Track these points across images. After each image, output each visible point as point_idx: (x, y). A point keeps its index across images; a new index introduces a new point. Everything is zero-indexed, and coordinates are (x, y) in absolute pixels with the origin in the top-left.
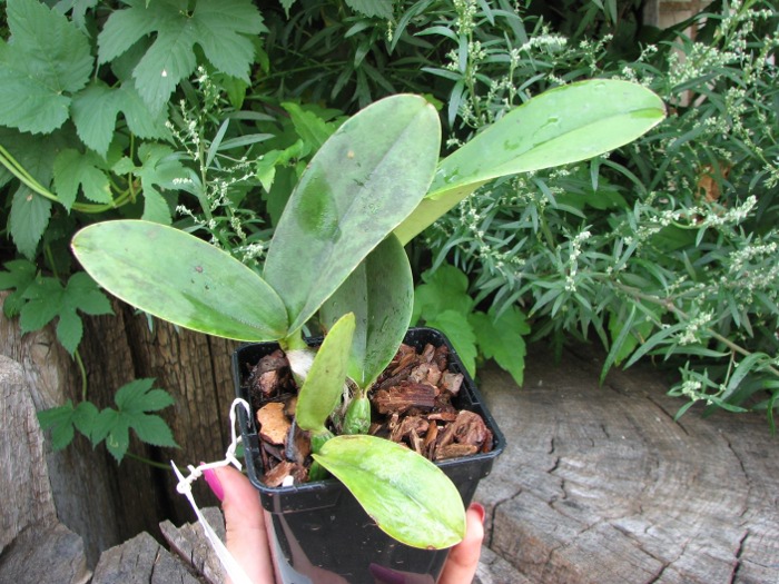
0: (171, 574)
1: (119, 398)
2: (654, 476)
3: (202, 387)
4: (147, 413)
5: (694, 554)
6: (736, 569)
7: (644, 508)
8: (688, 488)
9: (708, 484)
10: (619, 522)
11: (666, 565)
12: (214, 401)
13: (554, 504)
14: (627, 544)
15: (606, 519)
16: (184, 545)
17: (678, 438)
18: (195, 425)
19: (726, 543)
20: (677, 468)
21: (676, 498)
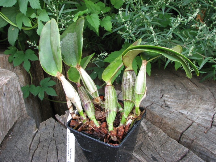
0: (59, 128)
1: (41, 83)
2: (189, 99)
4: (49, 87)
5: (201, 119)
6: (212, 122)
7: (187, 107)
8: (199, 102)
9: (204, 100)
10: (180, 111)
11: (193, 122)
13: (162, 107)
14: (183, 117)
15: (176, 110)
16: (62, 120)
17: (196, 88)
19: (210, 116)
20: (195, 96)
21: (195, 104)
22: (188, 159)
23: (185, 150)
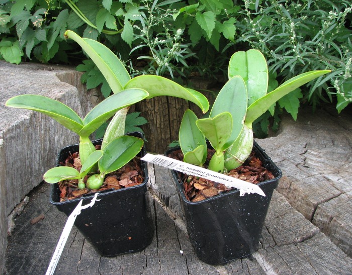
2: (350, 161)
3: (164, 122)
4: (136, 126)
7: (340, 172)
10: (327, 176)
11: (343, 193)
12: (168, 128)
13: (298, 166)
14: (327, 184)
15: (321, 174)
18: (160, 138)
22: (312, 243)
23: (312, 230)
